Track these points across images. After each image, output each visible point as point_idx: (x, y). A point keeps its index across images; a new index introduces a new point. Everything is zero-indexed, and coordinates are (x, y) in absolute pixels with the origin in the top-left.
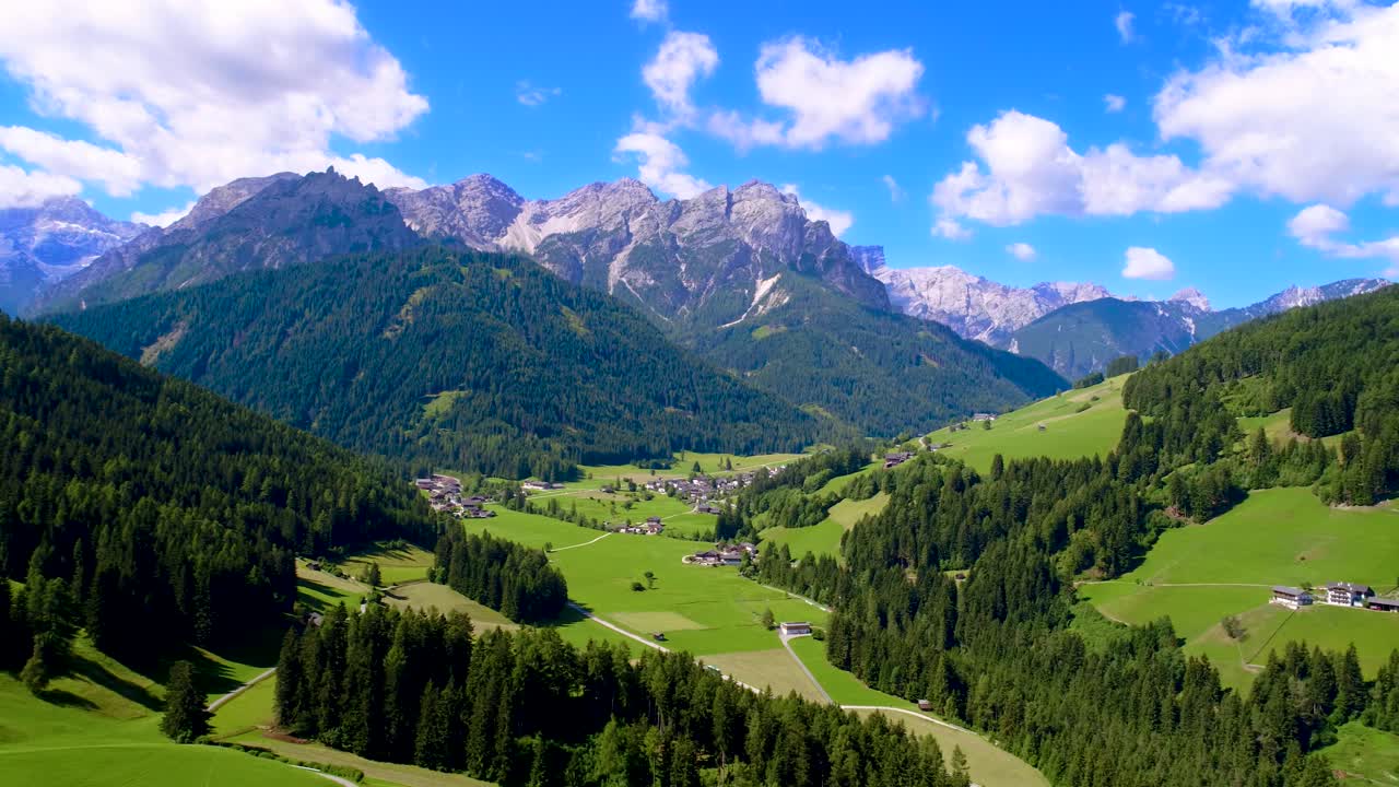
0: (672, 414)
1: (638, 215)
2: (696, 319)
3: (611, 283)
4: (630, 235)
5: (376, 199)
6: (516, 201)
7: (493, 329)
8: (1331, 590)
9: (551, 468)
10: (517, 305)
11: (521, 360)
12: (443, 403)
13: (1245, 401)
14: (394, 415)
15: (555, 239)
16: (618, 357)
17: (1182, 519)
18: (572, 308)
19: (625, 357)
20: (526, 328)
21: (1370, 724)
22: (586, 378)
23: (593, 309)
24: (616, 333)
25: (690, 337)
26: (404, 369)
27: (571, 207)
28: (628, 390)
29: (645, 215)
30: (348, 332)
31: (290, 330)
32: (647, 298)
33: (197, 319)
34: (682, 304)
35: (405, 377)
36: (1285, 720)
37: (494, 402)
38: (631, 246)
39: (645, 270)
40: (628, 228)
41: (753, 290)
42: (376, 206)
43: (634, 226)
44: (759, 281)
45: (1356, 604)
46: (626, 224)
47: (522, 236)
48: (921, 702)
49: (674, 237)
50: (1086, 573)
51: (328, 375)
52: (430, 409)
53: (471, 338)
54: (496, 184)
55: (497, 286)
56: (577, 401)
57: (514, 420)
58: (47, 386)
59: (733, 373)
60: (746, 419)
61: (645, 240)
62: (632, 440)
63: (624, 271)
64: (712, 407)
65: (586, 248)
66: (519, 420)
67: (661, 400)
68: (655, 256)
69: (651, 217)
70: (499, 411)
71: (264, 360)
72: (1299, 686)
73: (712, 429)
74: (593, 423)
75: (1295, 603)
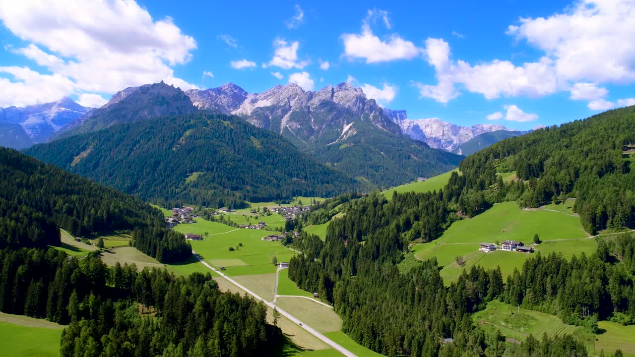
0: (295, 181)
1: (294, 98)
2: (317, 142)
3: (282, 127)
4: (290, 107)
5: (180, 94)
6: (244, 94)
7: (218, 146)
8: (503, 243)
9: (232, 203)
10: (231, 136)
11: (228, 158)
12: (194, 177)
13: (504, 166)
14: (173, 182)
15: (259, 109)
16: (274, 157)
17: (463, 216)
18: (256, 137)
19: (276, 157)
20: (234, 146)
21: (502, 301)
22: (258, 166)
23: (264, 137)
24: (274, 147)
25: (313, 150)
26: (179, 163)
27: (268, 96)
28: (277, 171)
29: (297, 99)
30: (157, 149)
31: (134, 148)
32: (296, 133)
33: (97, 144)
34: (312, 136)
35: (179, 166)
36: (462, 299)
37: (214, 176)
38: (291, 112)
39: (296, 122)
40: (290, 104)
41: (342, 129)
42: (180, 97)
43: (292, 103)
44: (345, 125)
45: (514, 250)
46: (289, 101)
47: (246, 109)
48: (315, 293)
49: (309, 107)
50: (417, 240)
51: (147, 166)
52: (188, 180)
53: (208, 150)
54: (236, 87)
55: (223, 128)
56: (252, 175)
57: (222, 183)
59: (328, 164)
60: (328, 183)
61: (297, 109)
62: (274, 191)
63: (287, 123)
64: (313, 178)
65: (272, 113)
66: (224, 184)
67: (291, 175)
68: (301, 116)
69: (299, 99)
70: (216, 180)
71: (122, 161)
72: (469, 284)
73: (312, 187)
74: (258, 185)
75: (488, 250)
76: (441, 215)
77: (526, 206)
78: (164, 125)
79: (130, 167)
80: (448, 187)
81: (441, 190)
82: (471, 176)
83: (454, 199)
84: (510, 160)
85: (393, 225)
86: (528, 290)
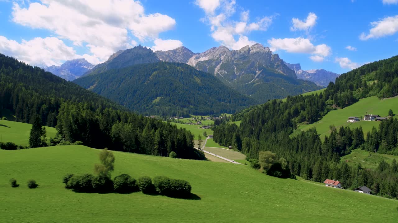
0: (222, 104)
1: (223, 55)
2: (238, 82)
3: (215, 73)
4: (221, 60)
5: (151, 52)
6: (191, 53)
7: (173, 81)
8: (365, 116)
9: (181, 114)
10: (182, 76)
11: (179, 88)
12: (158, 99)
13: (369, 77)
14: (145, 103)
15: (200, 62)
16: (209, 89)
17: (337, 108)
18: (197, 77)
19: (211, 89)
20: (184, 82)
22: (199, 94)
23: (203, 77)
24: (209, 83)
25: (235, 87)
26: (149, 91)
27: (206, 54)
28: (211, 98)
29: (225, 55)
30: (136, 83)
31: (122, 83)
32: (225, 77)
33: (100, 81)
34: (235, 79)
35: (149, 93)
36: (332, 146)
37: (170, 99)
38: (221, 63)
39: (224, 70)
40: (220, 59)
41: (255, 74)
42: (151, 54)
43: (222, 58)
44: (257, 72)
45: (373, 120)
46: (220, 57)
47: (192, 62)
48: (229, 146)
49: (233, 60)
50: (303, 123)
51: (129, 93)
52: (154, 101)
53: (167, 83)
54: (186, 49)
55: (176, 71)
56: (195, 99)
57: (175, 103)
58: (29, 78)
59: (246, 95)
60: (245, 105)
61: (225, 61)
62: (209, 109)
63: (219, 71)
64: (235, 102)
65: (209, 64)
66: (177, 103)
67: (220, 100)
68: (228, 66)
69: (227, 55)
70: (172, 101)
71: (114, 90)
72: (338, 137)
73: (234, 108)
74: (198, 105)
75: (354, 121)
76: (320, 107)
77: (384, 97)
78: (140, 68)
79: (119, 94)
80: (326, 91)
81: (321, 93)
82: (343, 83)
83: (330, 97)
84: (373, 73)
85: (286, 113)
86: (383, 140)
